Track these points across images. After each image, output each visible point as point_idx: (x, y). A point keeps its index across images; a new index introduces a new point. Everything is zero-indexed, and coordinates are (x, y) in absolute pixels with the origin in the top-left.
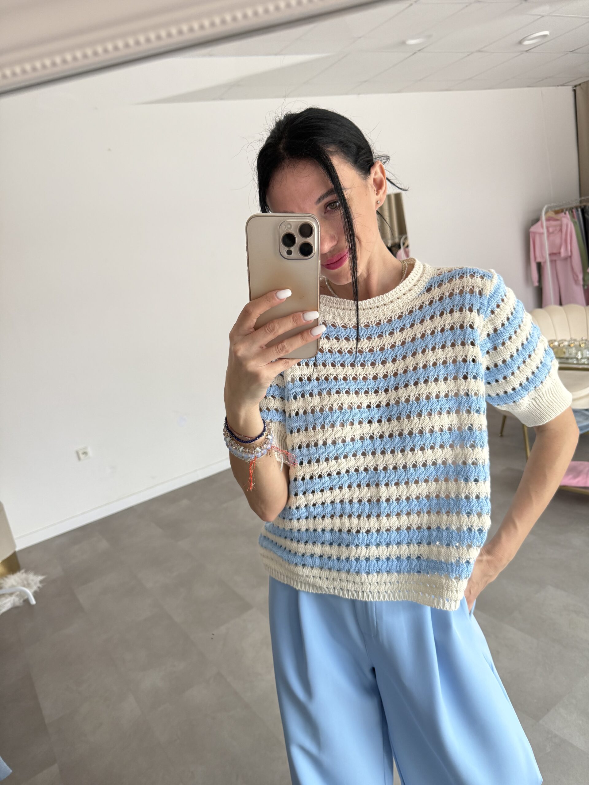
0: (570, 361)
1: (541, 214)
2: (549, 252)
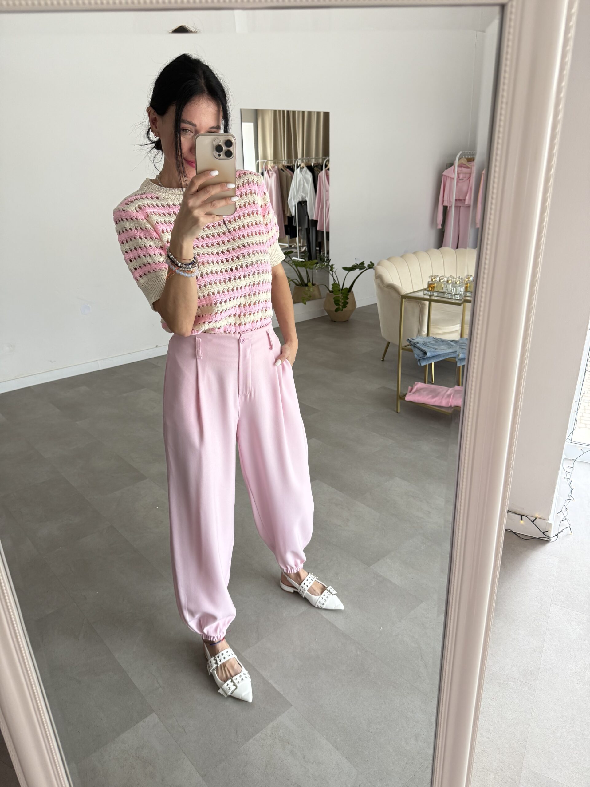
1: (455, 160)
2: (456, 197)
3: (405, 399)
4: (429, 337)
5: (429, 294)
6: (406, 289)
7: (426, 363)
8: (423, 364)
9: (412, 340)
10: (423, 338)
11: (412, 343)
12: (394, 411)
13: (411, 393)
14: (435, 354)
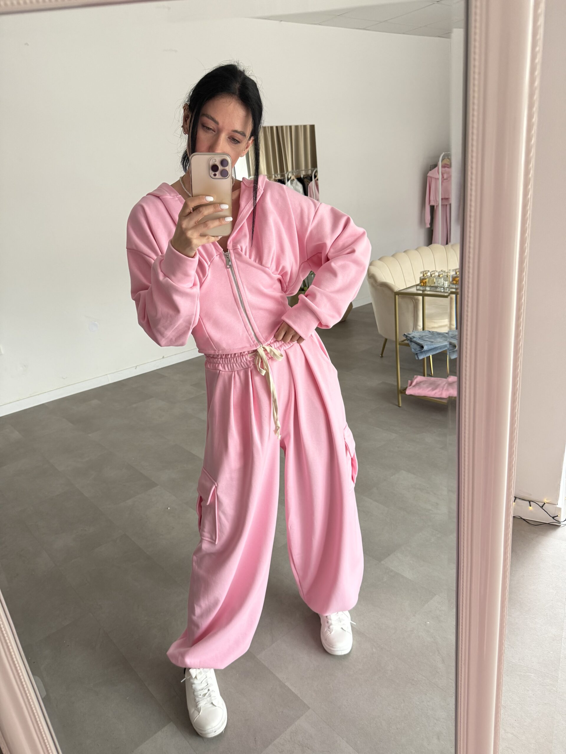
0: (438, 290)
1: (439, 161)
2: (442, 197)
3: (405, 393)
4: (424, 331)
5: (422, 289)
6: (399, 285)
7: (424, 356)
8: (421, 358)
9: (409, 335)
10: (419, 332)
11: (409, 338)
12: (396, 405)
13: (411, 387)
14: (432, 347)
